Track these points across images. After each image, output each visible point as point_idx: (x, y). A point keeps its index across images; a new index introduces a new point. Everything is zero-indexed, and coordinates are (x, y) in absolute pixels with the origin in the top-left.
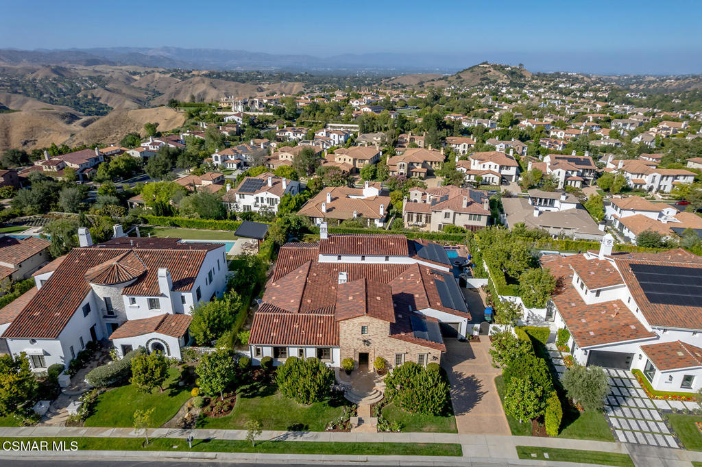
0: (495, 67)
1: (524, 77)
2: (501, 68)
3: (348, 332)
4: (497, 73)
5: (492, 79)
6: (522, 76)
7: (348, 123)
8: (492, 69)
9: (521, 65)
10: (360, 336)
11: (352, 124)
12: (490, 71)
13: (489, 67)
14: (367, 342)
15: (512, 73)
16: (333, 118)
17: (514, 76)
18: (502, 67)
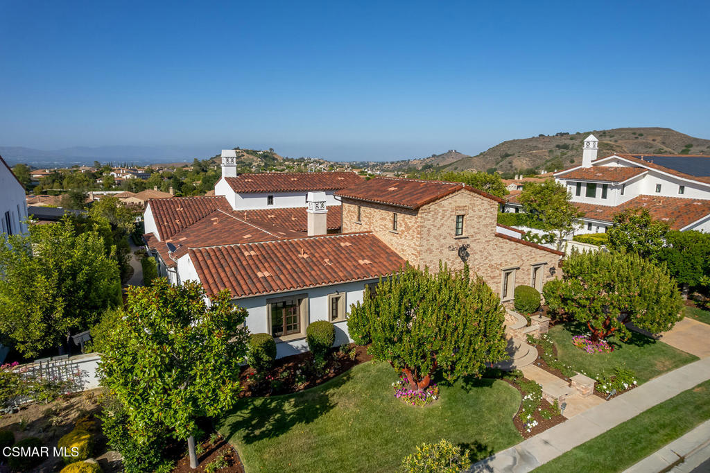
0: (247, 152)
1: (276, 159)
2: (254, 153)
3: (434, 232)
4: (251, 157)
5: (247, 162)
6: (274, 159)
7: (110, 190)
8: (245, 154)
9: (271, 149)
10: (453, 242)
11: (115, 190)
12: (243, 156)
13: (242, 152)
14: (463, 252)
15: (265, 156)
16: (88, 185)
17: (267, 158)
18: (254, 151)
